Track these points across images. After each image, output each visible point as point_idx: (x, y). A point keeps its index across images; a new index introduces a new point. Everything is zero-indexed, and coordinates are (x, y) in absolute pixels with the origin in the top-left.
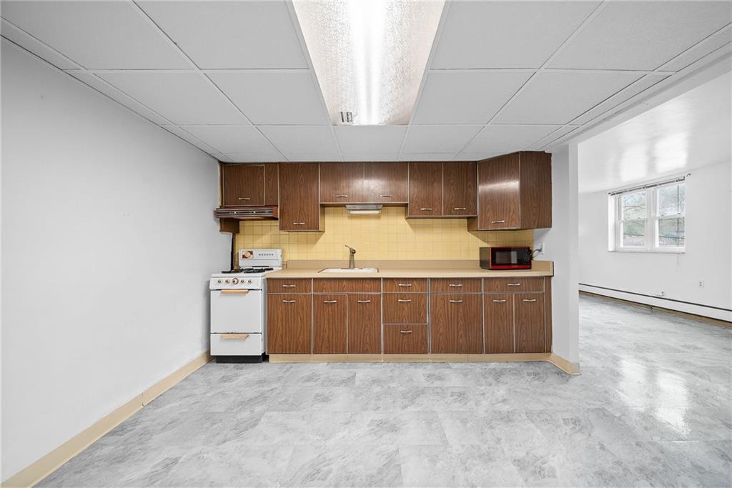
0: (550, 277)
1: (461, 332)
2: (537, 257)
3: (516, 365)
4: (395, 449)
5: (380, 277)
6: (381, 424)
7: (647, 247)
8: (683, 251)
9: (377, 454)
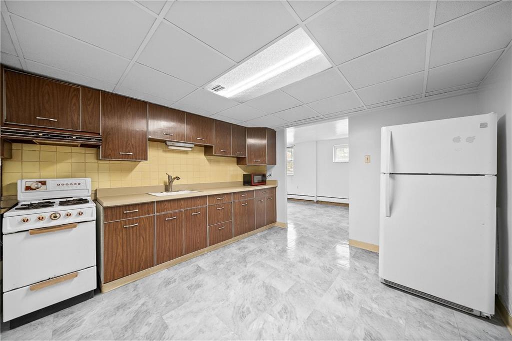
0: (276, 187)
1: (247, 221)
2: (268, 179)
3: (267, 231)
4: (262, 282)
5: (205, 195)
6: (244, 278)
9: (259, 289)
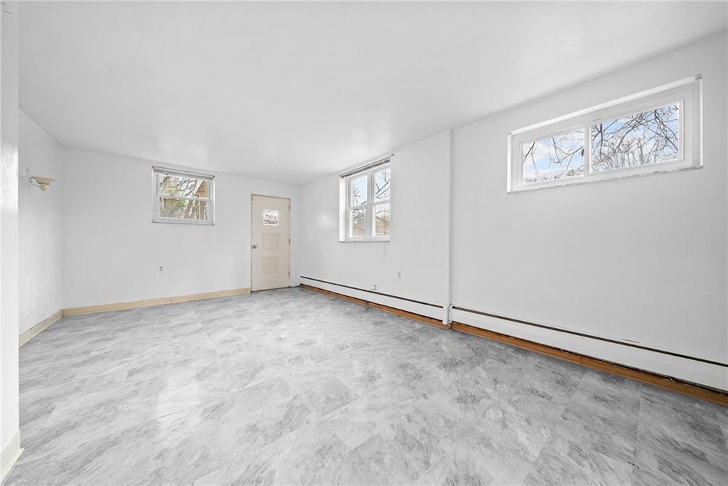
7: (368, 238)
8: (388, 239)
